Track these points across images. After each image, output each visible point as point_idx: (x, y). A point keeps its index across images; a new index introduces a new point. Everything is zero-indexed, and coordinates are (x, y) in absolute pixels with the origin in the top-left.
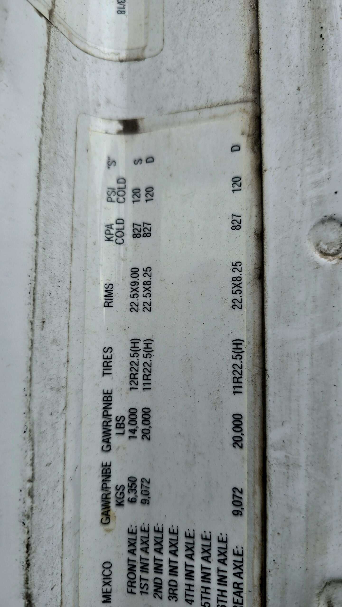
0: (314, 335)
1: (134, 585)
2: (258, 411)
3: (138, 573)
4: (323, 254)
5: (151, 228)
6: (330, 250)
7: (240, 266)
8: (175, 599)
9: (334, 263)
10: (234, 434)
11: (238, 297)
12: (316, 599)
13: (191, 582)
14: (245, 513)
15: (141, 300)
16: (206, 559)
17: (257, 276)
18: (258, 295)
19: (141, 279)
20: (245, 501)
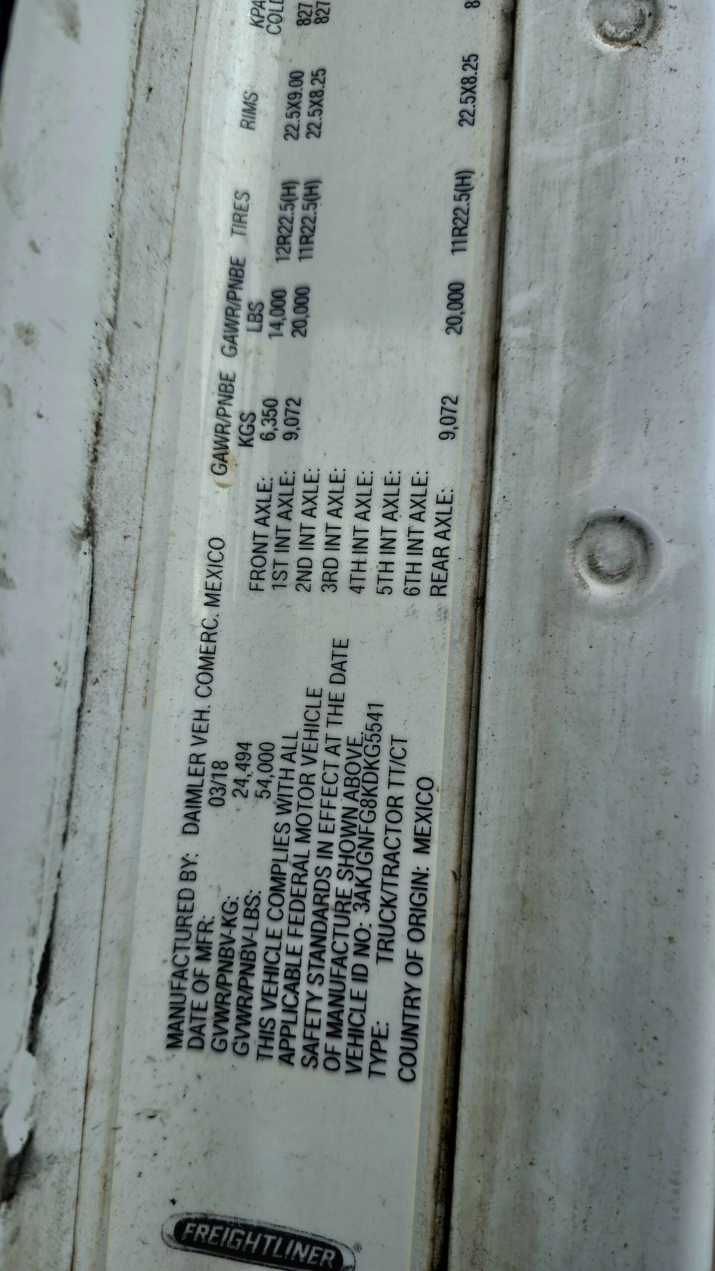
0: (586, 153)
1: (261, 575)
2: (490, 276)
3: (271, 554)
4: (608, 40)
5: (329, 9)
6: (620, 33)
7: (475, 61)
8: (333, 588)
9: (624, 51)
10: (448, 313)
11: (469, 107)
12: (568, 551)
13: (362, 557)
14: (460, 433)
15: (304, 119)
16: (390, 516)
17: (501, 75)
18: (502, 103)
19: (307, 87)
20: (460, 416)
